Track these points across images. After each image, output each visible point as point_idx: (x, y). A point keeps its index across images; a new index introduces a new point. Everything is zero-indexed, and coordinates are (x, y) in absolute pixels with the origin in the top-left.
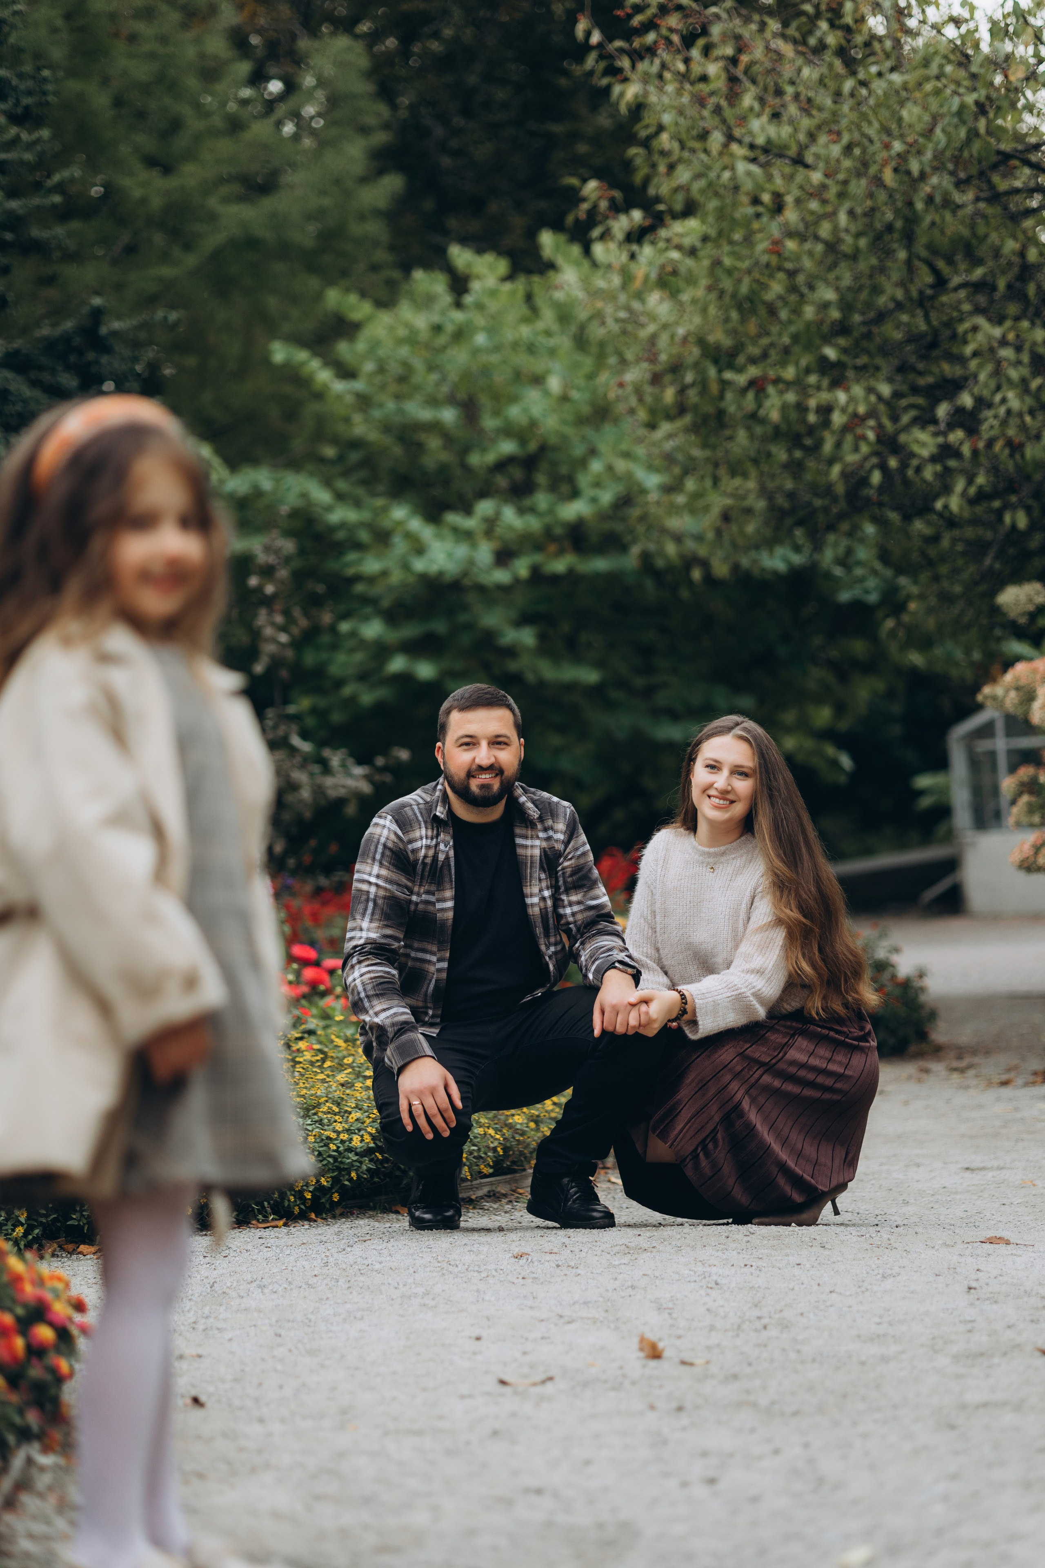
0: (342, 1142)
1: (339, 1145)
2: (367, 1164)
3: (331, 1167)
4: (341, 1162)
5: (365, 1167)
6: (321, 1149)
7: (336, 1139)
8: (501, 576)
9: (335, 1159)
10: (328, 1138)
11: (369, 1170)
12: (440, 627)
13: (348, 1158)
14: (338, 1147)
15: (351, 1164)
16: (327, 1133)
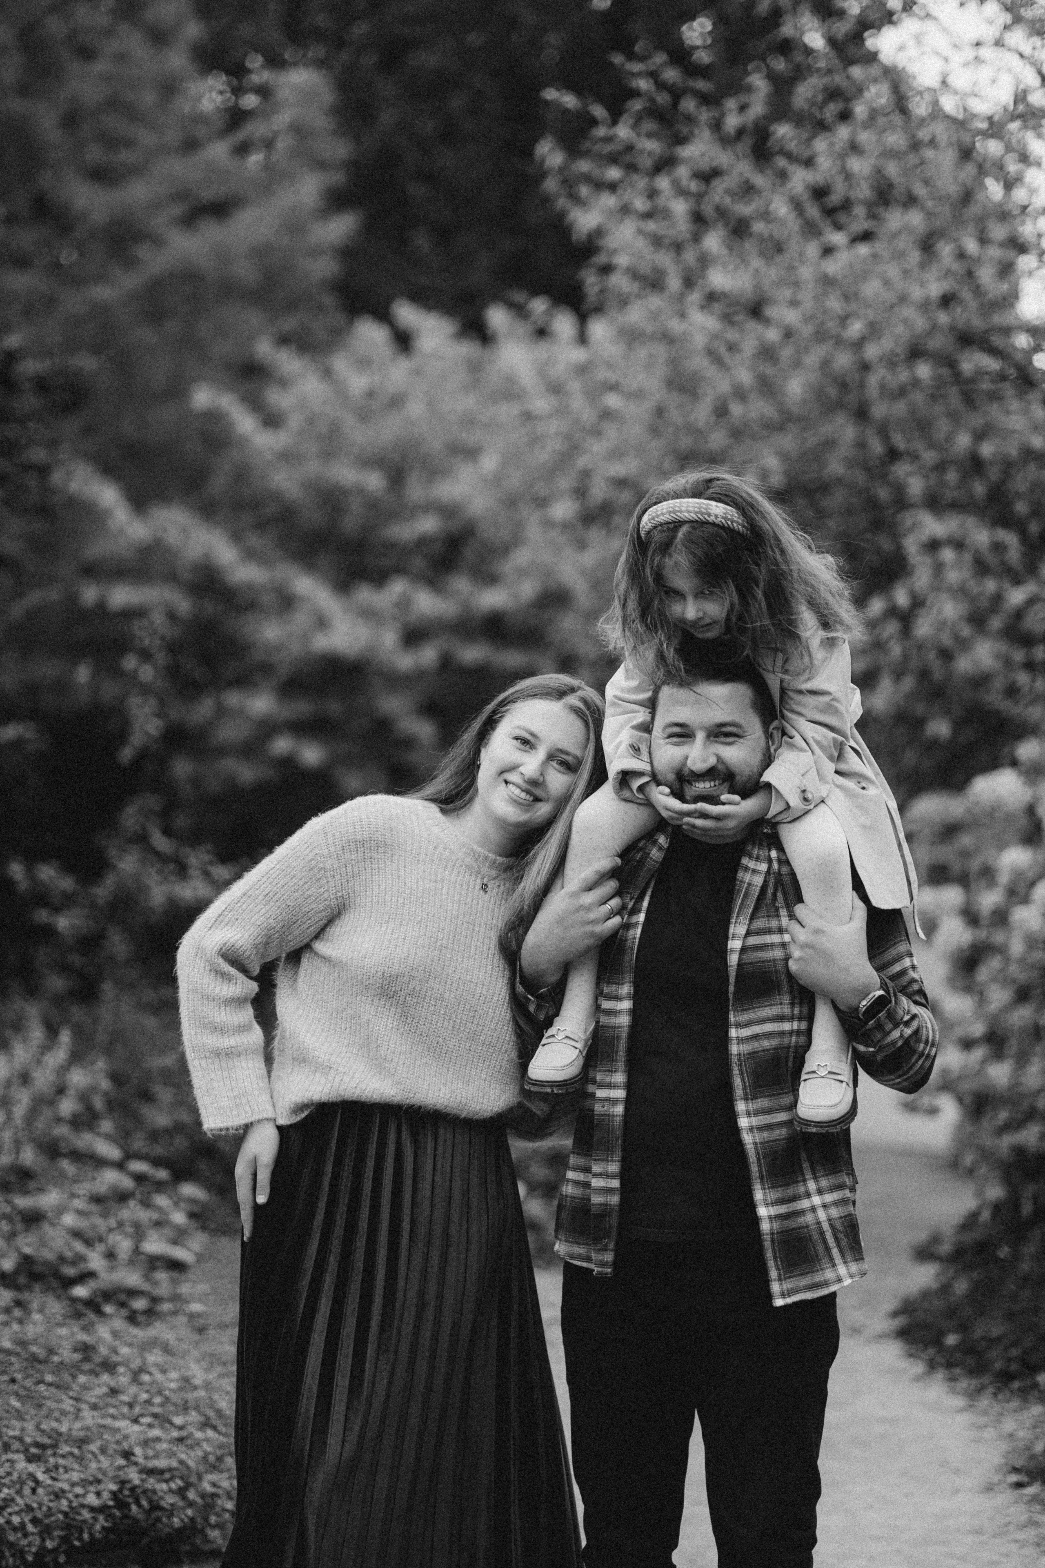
0: (77, 1496)
1: (73, 1499)
2: (102, 1522)
3: (60, 1523)
4: (74, 1519)
5: (98, 1527)
6: (51, 1504)
7: (70, 1492)
8: (405, 662)
9: (66, 1514)
10: (63, 1491)
11: (103, 1528)
12: (334, 708)
13: (79, 1514)
14: (71, 1502)
15: (85, 1521)
16: (59, 1485)
